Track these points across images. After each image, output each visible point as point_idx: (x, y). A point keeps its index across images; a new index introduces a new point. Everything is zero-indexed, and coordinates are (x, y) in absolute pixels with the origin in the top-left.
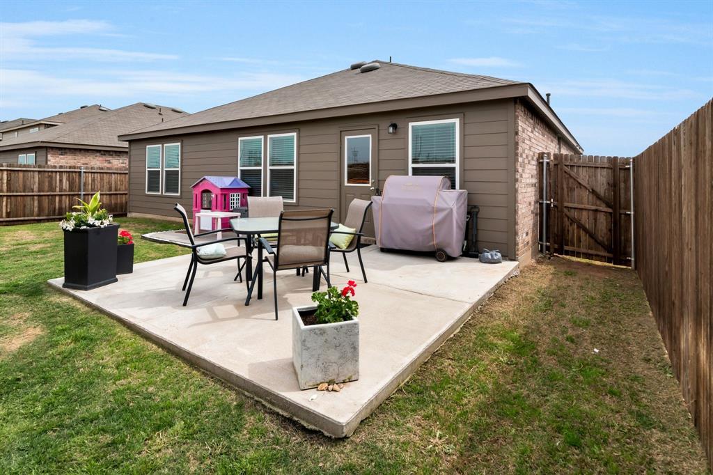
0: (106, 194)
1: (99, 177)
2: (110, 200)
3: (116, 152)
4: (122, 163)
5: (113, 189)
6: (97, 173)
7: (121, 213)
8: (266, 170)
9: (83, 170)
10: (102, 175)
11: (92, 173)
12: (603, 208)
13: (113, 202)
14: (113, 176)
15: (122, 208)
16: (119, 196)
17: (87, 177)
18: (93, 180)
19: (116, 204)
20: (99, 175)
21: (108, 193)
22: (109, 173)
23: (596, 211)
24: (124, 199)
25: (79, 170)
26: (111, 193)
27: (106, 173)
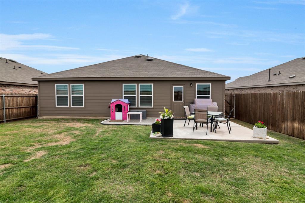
0: (15, 108)
1: (11, 99)
2: (17, 111)
3: (7, 85)
4: (11, 91)
5: (18, 105)
6: (10, 97)
7: (23, 117)
8: (138, 96)
9: (4, 96)
10: (13, 98)
11: (8, 97)
12: (229, 105)
13: (19, 112)
14: (18, 98)
15: (23, 115)
16: (21, 109)
17: (5, 99)
18: (9, 101)
19: (20, 113)
20: (11, 98)
21: (16, 107)
22: (16, 97)
23: (227, 106)
24: (24, 110)
25: (2, 96)
26: (18, 107)
27: (15, 97)
